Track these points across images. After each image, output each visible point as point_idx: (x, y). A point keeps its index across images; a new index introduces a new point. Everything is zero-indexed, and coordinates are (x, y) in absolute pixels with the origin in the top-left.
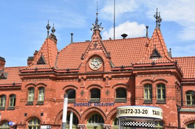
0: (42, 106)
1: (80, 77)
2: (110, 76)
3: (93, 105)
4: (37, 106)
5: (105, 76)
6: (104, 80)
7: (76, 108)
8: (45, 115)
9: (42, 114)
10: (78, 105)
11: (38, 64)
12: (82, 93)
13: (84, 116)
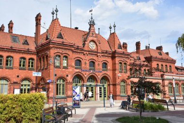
0: (67, 70)
1: (85, 53)
2: (101, 55)
3: (92, 71)
4: (64, 69)
5: (99, 54)
6: (97, 56)
7: (82, 72)
8: (69, 76)
9: (67, 76)
10: (83, 71)
11: (57, 37)
12: (85, 63)
13: (87, 78)
